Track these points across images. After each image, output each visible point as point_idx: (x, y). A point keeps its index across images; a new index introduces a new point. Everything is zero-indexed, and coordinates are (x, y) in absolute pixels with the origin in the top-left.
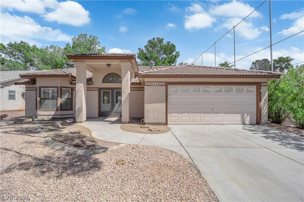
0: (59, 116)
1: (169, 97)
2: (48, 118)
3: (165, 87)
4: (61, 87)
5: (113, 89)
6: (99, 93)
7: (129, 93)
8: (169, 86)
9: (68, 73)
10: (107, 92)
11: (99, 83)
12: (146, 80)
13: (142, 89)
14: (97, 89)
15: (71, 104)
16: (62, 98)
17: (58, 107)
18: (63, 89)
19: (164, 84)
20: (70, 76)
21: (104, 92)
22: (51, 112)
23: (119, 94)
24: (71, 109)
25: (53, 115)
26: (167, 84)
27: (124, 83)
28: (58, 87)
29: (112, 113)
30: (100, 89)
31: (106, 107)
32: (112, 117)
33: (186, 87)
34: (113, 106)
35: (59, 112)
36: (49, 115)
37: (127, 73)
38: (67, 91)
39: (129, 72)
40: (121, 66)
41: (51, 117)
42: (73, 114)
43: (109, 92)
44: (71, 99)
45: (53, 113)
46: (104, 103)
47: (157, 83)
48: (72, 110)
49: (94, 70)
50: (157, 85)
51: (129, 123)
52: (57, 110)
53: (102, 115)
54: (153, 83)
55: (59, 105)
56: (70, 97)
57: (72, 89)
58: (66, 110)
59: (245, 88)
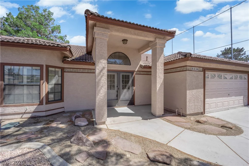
0: (44, 113)
2: (21, 118)
3: (203, 72)
4: (48, 67)
5: (119, 72)
8: (206, 72)
10: (111, 75)
15: (61, 92)
16: (49, 84)
17: (41, 98)
18: (50, 69)
19: (202, 69)
20: (68, 49)
21: (108, 75)
22: (28, 107)
25: (34, 112)
27: (160, 66)
28: (43, 65)
29: (119, 101)
32: (119, 106)
35: (45, 107)
36: (25, 113)
38: (55, 73)
41: (29, 116)
42: (64, 107)
44: (61, 84)
45: (32, 109)
47: (197, 68)
48: (63, 101)
50: (197, 70)
52: (41, 103)
54: (194, 68)
55: (44, 95)
56: (60, 82)
57: (63, 69)
58: (55, 101)
59: (243, 76)
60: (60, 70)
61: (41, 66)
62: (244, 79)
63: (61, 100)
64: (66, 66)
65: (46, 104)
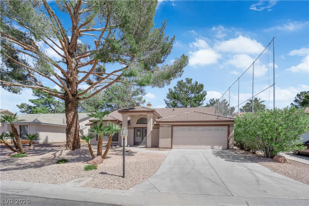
1: (174, 133)
3: (171, 127)
5: (143, 128)
6: (134, 131)
7: (151, 131)
9: (117, 119)
10: (139, 130)
11: (134, 124)
12: (160, 124)
13: (158, 128)
14: (133, 128)
15: (117, 137)
21: (137, 130)
22: (106, 142)
23: (146, 131)
24: (117, 140)
26: (173, 126)
27: (149, 124)
29: (142, 142)
30: (135, 128)
31: (138, 139)
32: (142, 145)
33: (184, 127)
34: (143, 138)
36: (105, 144)
37: (150, 119)
39: (152, 119)
40: (147, 116)
41: (106, 145)
42: (118, 143)
43: (140, 130)
44: (117, 134)
46: (137, 136)
47: (167, 125)
49: (132, 116)
51: (151, 147)
53: (136, 144)
54: (164, 125)
59: (220, 127)
62: (221, 130)
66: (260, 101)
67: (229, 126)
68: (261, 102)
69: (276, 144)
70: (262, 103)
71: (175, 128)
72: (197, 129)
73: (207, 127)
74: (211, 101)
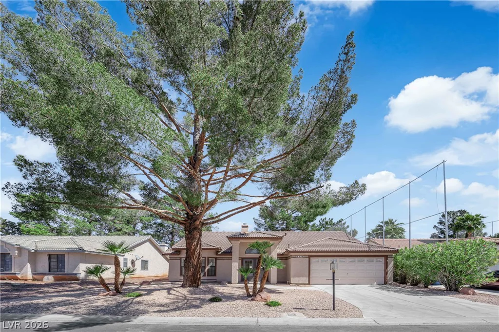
0: (206, 280)
1: (311, 265)
3: (308, 259)
4: (208, 258)
5: (255, 259)
6: (242, 263)
8: (311, 258)
10: (249, 261)
14: (240, 259)
15: (215, 271)
17: (205, 273)
19: (307, 256)
21: (246, 261)
26: (310, 257)
30: (242, 259)
35: (207, 278)
38: (212, 261)
42: (216, 279)
43: (251, 261)
47: (302, 256)
52: (205, 276)
54: (299, 256)
55: (206, 271)
56: (214, 266)
57: (216, 259)
58: (211, 275)
59: (375, 259)
60: (214, 259)
61: (205, 258)
62: (376, 262)
63: (215, 275)
64: (218, 256)
65: (208, 276)
66: (396, 223)
67: (386, 257)
68: (398, 224)
69: (466, 276)
70: (400, 226)
71: (313, 260)
72: (344, 260)
73: (356, 259)
74: (321, 221)
